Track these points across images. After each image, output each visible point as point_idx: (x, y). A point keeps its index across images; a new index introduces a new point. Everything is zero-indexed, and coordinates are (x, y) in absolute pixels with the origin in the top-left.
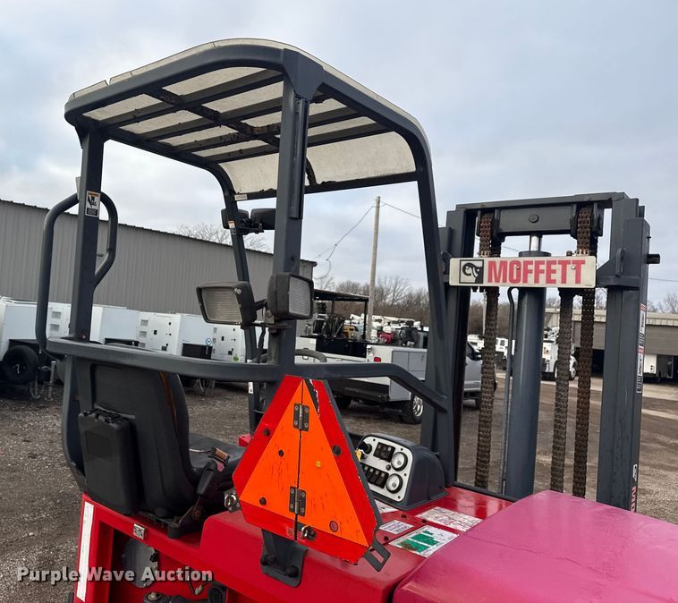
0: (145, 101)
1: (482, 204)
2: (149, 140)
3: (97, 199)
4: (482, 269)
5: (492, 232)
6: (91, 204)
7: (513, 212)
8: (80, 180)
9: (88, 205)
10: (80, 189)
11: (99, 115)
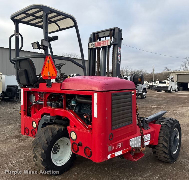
0: (23, 15)
1: (96, 32)
2: (27, 22)
3: (18, 34)
4: (94, 44)
5: (97, 37)
6: (17, 35)
7: (101, 33)
8: (15, 31)
9: (16, 35)
10: (15, 32)
11: (17, 18)
